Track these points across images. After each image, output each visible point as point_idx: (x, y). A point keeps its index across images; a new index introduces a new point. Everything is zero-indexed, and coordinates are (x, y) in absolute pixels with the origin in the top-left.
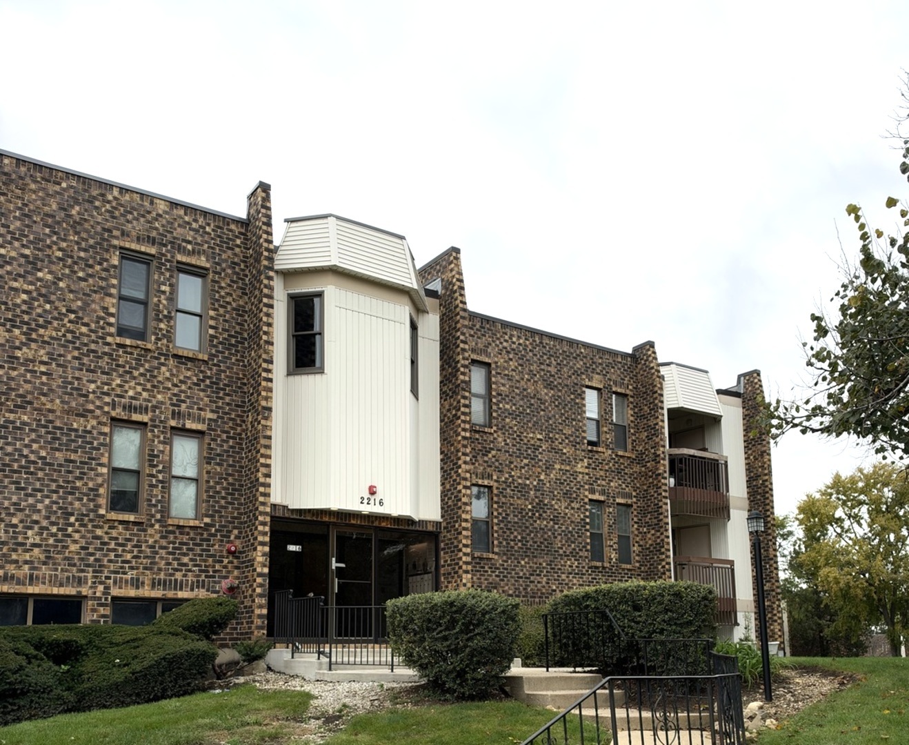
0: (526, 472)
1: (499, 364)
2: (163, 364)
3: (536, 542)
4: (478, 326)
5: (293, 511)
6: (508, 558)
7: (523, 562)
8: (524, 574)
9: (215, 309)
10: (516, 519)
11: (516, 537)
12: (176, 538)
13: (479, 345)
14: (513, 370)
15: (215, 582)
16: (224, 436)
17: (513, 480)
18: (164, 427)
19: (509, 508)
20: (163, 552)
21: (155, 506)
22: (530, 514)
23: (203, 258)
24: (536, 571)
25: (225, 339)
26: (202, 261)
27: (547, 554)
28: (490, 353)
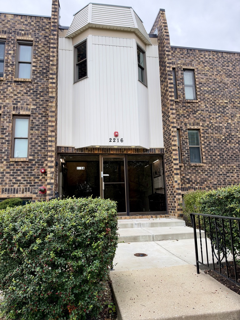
0: (220, 120)
1: (199, 69)
2: (9, 86)
3: (229, 156)
4: (185, 53)
5: (78, 149)
6: (212, 165)
7: (221, 167)
8: (223, 173)
9: (36, 58)
10: (215, 145)
11: (216, 154)
12: (14, 167)
13: (187, 61)
14: (207, 71)
15: (35, 188)
16: (40, 116)
17: (212, 125)
18: (9, 115)
19: (211, 139)
20: (8, 175)
21: (4, 153)
22: (224, 141)
23: (30, 36)
24: (230, 171)
25: (41, 71)
26: (29, 38)
27: (236, 161)
28: (193, 65)
